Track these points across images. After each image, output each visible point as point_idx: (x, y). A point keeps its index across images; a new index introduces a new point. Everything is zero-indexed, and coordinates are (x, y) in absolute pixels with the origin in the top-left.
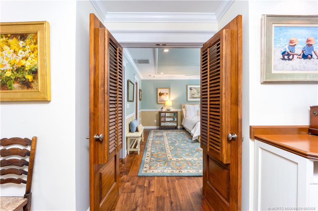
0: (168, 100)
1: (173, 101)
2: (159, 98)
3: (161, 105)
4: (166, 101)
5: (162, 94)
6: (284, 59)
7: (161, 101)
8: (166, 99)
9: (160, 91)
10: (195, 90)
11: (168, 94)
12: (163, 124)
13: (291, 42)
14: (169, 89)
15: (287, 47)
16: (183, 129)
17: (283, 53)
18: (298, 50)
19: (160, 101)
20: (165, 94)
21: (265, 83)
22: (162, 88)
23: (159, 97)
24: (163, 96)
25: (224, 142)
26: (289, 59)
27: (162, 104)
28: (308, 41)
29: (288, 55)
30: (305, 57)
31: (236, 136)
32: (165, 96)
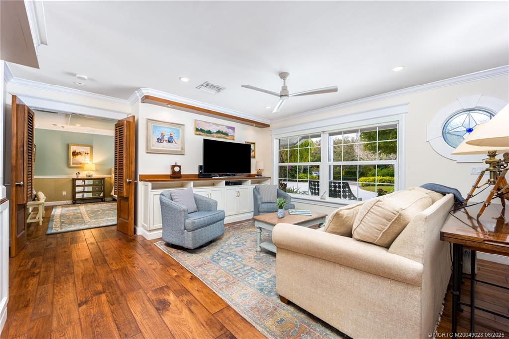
0: (89, 162)
1: (97, 164)
2: (71, 160)
3: (75, 169)
4: (85, 164)
5: (77, 153)
6: (158, 142)
7: (76, 164)
8: (84, 160)
9: (73, 148)
12: (78, 196)
13: (162, 134)
14: (92, 147)
15: (160, 136)
17: (158, 139)
18: (166, 138)
19: (73, 164)
20: (84, 153)
21: (147, 153)
22: (78, 145)
23: (71, 157)
24: (79, 156)
25: (125, 185)
26: (161, 142)
27: (77, 167)
28: (171, 134)
29: (160, 140)
30: (169, 142)
31: (131, 181)
32: (83, 156)
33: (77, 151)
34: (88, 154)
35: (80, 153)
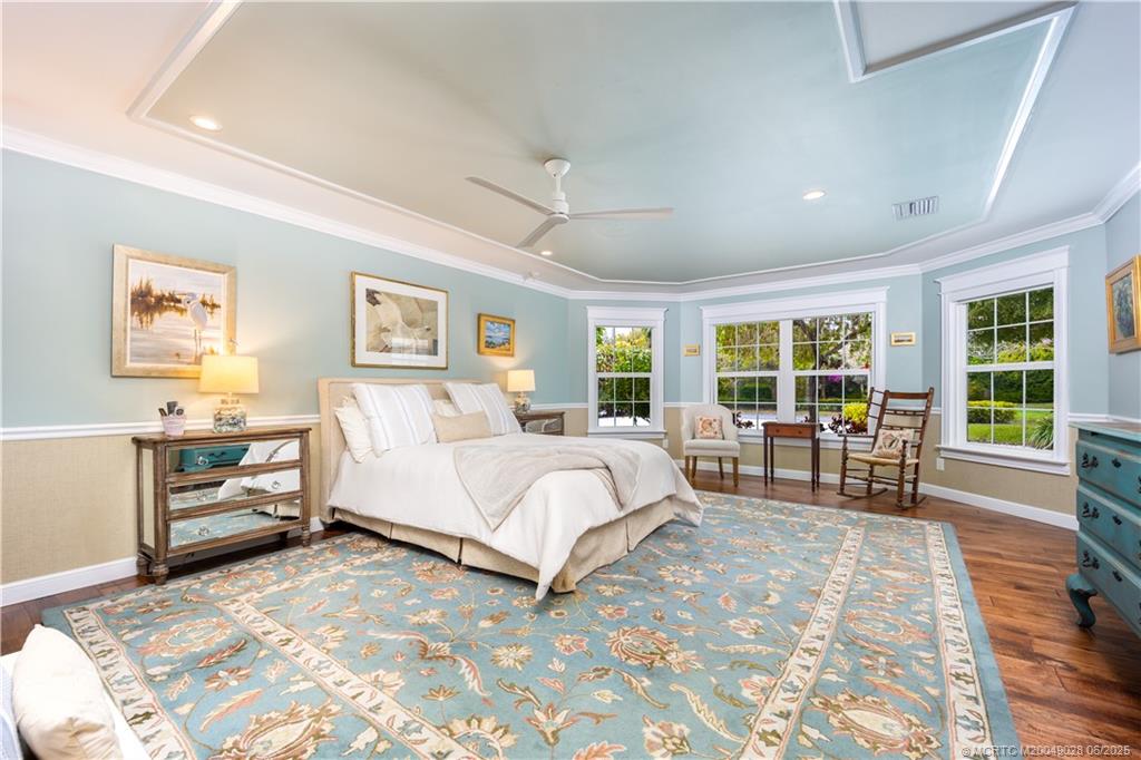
0: (223, 347)
3: (153, 386)
4: (204, 361)
5: (160, 299)
9: (136, 273)
10: (394, 306)
11: (221, 314)
16: (340, 527)
19: (139, 355)
20: (196, 303)
22: (164, 259)
23: (129, 319)
24: (167, 314)
27: (165, 376)
32: (188, 317)
33: (157, 291)
34: (214, 306)
35: (173, 299)
